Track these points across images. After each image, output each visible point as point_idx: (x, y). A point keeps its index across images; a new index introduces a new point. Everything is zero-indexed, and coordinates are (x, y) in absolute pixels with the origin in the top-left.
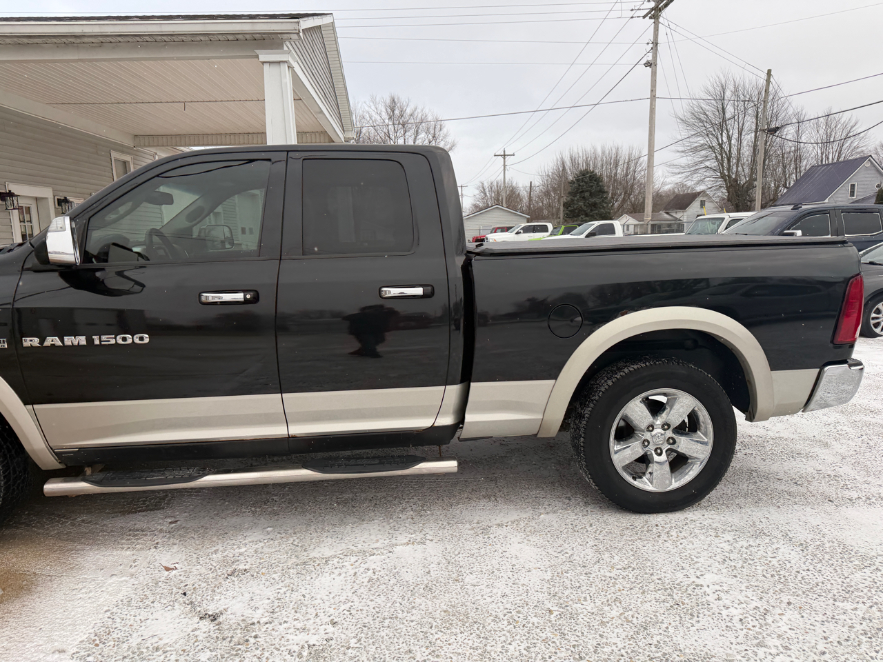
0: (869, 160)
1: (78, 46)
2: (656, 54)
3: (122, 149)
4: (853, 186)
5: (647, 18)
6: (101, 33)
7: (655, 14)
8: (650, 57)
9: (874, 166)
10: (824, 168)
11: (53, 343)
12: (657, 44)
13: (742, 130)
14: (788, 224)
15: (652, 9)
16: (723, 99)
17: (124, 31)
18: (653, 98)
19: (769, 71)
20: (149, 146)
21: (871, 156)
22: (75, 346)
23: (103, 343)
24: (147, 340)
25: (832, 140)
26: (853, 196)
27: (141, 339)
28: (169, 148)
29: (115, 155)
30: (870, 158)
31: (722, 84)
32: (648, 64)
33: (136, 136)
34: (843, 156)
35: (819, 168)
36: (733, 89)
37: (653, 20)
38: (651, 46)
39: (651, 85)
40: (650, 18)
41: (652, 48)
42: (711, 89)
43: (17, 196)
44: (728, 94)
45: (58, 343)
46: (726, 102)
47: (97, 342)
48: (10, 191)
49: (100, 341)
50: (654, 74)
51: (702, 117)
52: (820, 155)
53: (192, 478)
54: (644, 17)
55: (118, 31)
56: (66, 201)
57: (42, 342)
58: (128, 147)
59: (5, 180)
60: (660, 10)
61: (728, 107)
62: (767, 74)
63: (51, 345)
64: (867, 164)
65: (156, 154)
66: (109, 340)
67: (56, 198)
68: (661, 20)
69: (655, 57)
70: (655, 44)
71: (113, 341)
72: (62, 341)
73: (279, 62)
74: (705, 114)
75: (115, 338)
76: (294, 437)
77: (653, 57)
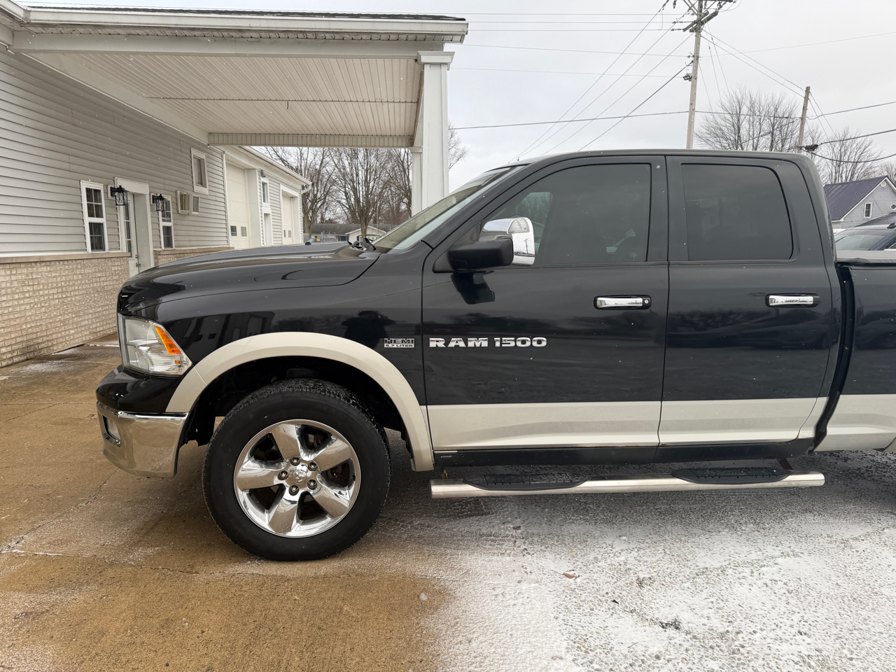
0: (885, 180)
1: (235, 41)
2: (697, 67)
3: (201, 147)
4: (868, 206)
5: (688, 31)
6: (268, 27)
7: (697, 27)
8: (690, 70)
9: (891, 187)
10: (839, 187)
11: (457, 344)
12: (698, 57)
13: (757, 145)
14: (886, 242)
15: (694, 22)
16: (738, 115)
17: (292, 27)
18: (692, 111)
19: (808, 90)
20: (219, 144)
21: (887, 176)
22: (478, 347)
23: (503, 345)
24: (544, 344)
25: (846, 160)
26: (868, 216)
27: (539, 342)
28: (235, 147)
29: (194, 152)
30: (886, 178)
31: (738, 100)
32: (688, 77)
33: (210, 134)
34: (856, 175)
35: (834, 187)
36: (749, 105)
37: (695, 34)
38: (692, 59)
39: (691, 99)
40: (691, 31)
41: (692, 62)
42: (727, 104)
43: (126, 191)
44: (745, 110)
45: (462, 344)
46: (742, 117)
47: (498, 344)
48: (120, 186)
49: (501, 344)
50: (694, 87)
51: (719, 132)
52: (834, 174)
53: (572, 484)
54: (685, 30)
55: (286, 26)
56: (161, 198)
57: (446, 344)
58: (203, 145)
59: (114, 175)
60: (703, 23)
61: (743, 123)
62: (806, 91)
63: (455, 346)
64: (883, 184)
65: (224, 152)
66: (510, 342)
67: (152, 194)
68: (703, 33)
69: (695, 71)
70: (696, 57)
71: (513, 344)
72: (466, 343)
73: (440, 64)
74: (720, 129)
75: (515, 341)
76: (663, 445)
77: (693, 70)
